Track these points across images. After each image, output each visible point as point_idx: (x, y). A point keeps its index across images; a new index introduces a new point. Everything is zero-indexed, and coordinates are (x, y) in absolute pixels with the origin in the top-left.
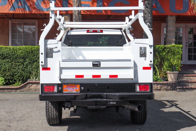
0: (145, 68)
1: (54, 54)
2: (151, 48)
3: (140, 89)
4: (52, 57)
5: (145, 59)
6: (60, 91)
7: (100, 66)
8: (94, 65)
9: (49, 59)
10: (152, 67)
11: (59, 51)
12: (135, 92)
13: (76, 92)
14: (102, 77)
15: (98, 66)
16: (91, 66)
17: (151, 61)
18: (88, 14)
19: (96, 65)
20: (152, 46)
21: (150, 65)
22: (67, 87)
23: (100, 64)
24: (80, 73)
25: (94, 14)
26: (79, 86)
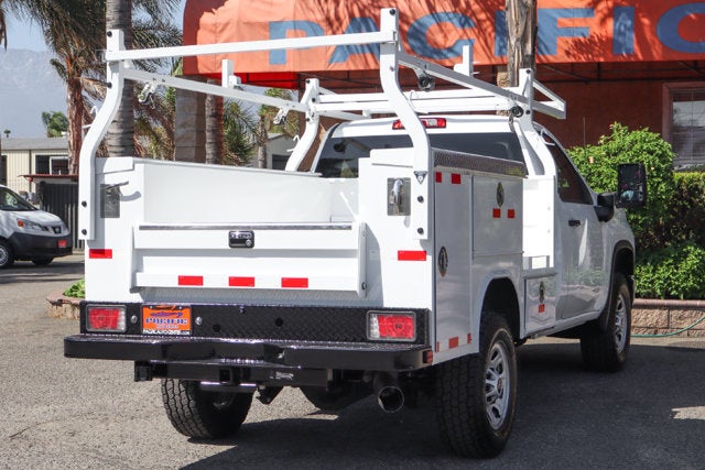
0: (404, 256)
1: (122, 204)
2: (421, 182)
3: (382, 329)
4: (116, 214)
5: (406, 223)
6: (135, 328)
7: (252, 245)
8: (233, 242)
9: (109, 222)
10: (430, 250)
11: (137, 195)
12: (364, 340)
13: (179, 333)
14: (258, 285)
15: (246, 247)
16: (225, 245)
17: (421, 231)
18: (583, 60)
19: (241, 242)
20: (424, 176)
21: (423, 242)
22: (152, 315)
23: (252, 239)
24: (191, 267)
25: (602, 60)
26: (187, 312)
